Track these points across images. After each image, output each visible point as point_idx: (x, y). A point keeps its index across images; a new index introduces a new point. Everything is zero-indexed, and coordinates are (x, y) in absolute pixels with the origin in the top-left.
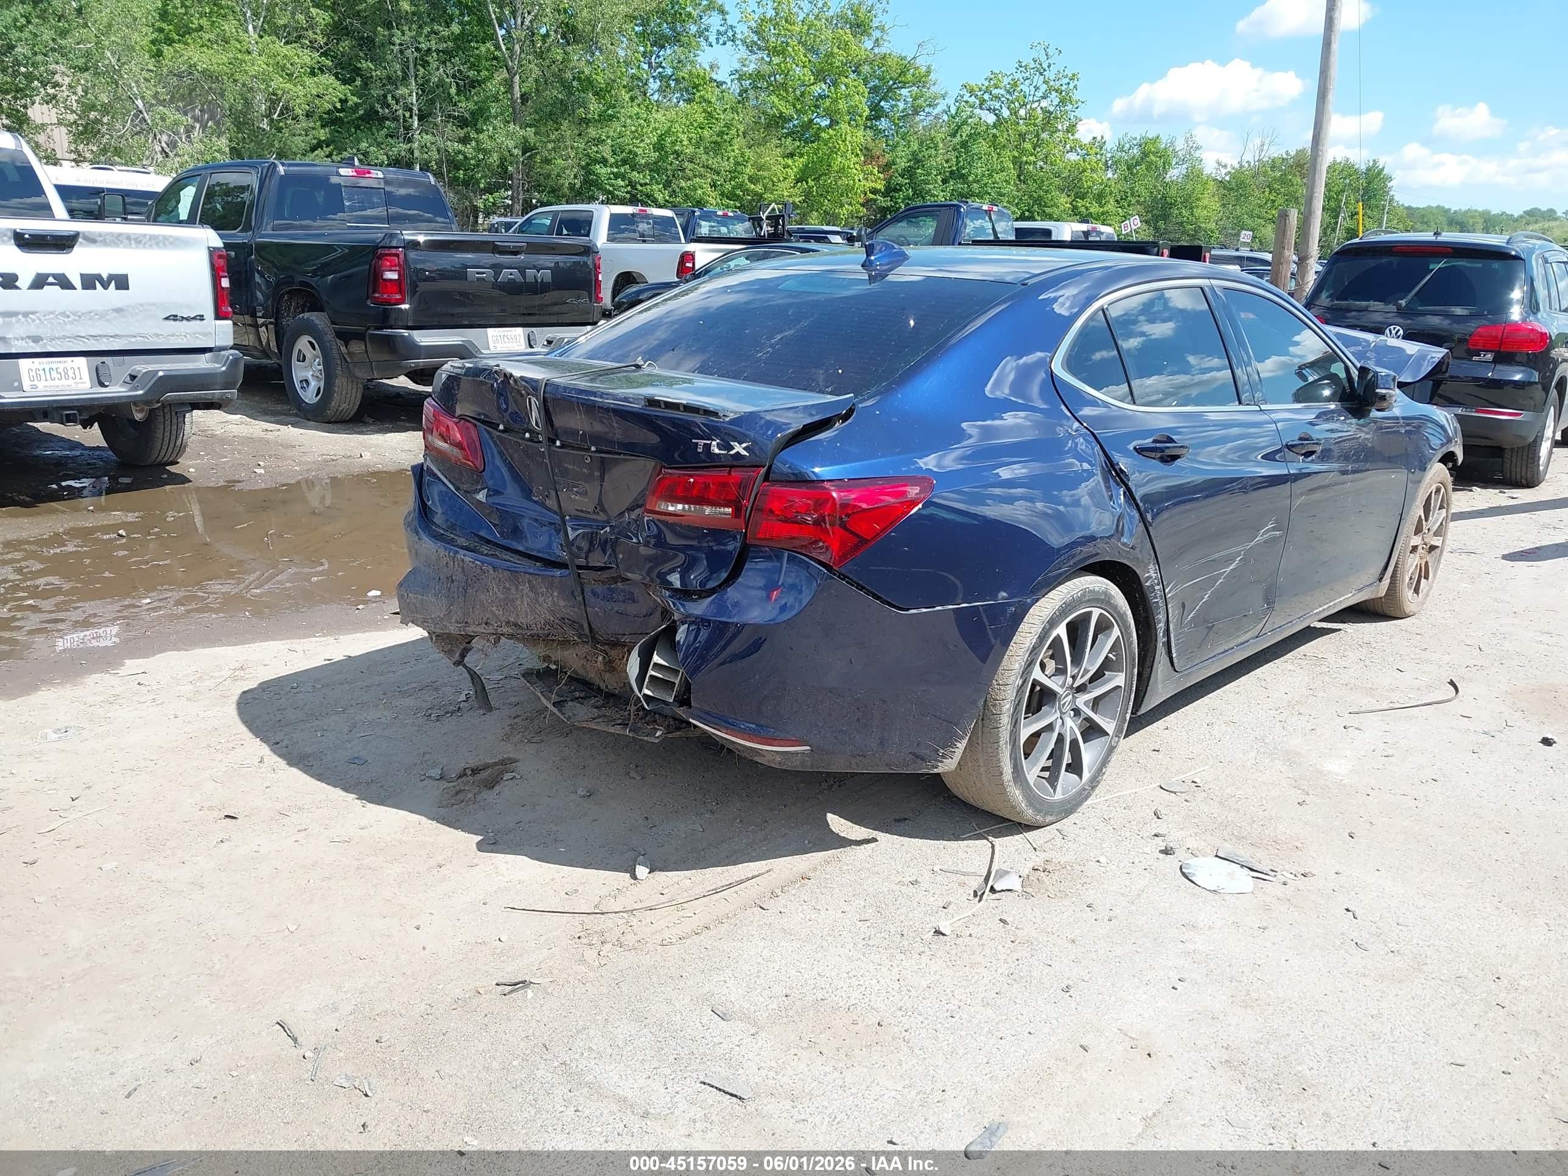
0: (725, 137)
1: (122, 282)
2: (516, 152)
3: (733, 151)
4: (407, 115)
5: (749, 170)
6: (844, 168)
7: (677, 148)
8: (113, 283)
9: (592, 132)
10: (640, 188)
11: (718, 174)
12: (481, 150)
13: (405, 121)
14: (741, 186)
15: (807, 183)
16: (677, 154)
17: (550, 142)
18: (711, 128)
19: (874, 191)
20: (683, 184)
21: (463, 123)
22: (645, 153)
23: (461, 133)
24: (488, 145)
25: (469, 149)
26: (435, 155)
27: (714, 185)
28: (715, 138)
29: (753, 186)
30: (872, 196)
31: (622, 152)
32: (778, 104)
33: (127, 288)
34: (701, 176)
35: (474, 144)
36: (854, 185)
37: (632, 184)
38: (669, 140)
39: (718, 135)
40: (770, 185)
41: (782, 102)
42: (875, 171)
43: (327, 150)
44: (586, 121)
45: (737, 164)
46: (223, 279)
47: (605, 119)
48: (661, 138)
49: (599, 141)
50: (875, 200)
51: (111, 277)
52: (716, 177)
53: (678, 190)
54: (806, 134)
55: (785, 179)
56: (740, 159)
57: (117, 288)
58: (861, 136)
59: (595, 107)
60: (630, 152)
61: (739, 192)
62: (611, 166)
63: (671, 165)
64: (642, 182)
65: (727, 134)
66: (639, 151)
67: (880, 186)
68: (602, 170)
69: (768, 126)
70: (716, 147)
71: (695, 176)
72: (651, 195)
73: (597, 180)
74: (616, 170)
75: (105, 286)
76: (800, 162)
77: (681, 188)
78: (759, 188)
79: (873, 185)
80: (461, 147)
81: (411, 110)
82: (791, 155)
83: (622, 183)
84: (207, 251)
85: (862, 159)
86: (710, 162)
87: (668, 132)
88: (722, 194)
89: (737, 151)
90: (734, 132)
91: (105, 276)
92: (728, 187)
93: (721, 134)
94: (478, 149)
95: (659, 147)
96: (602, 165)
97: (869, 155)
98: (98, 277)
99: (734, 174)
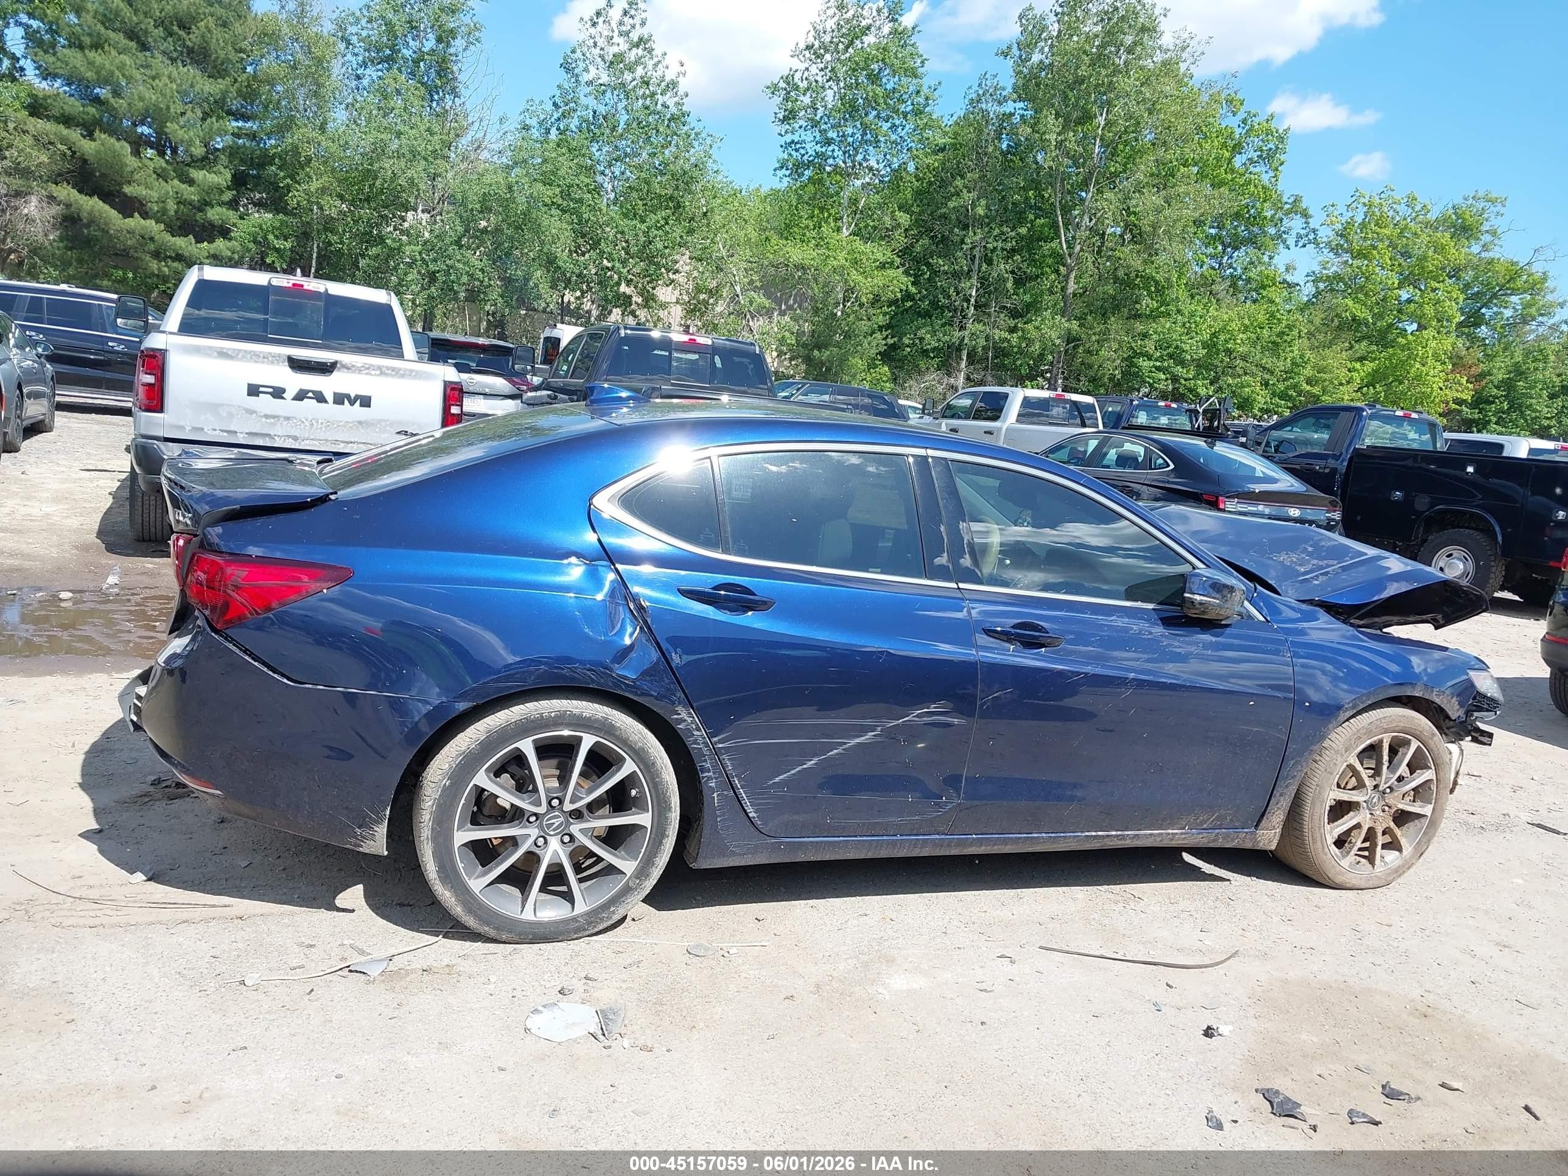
0: (1286, 337)
1: (366, 402)
2: (1058, 342)
3: (1292, 351)
4: (965, 305)
5: (1308, 372)
6: (1420, 376)
7: (1229, 346)
8: (358, 401)
9: (1139, 327)
10: (1183, 382)
11: (1272, 373)
12: (1025, 338)
13: (962, 310)
14: (1295, 387)
15: (1375, 388)
16: (1229, 352)
17: (1094, 334)
18: (1270, 328)
19: (1460, 402)
20: (1230, 381)
21: (1015, 314)
22: (1193, 348)
23: (1012, 323)
24: (1034, 334)
25: (1014, 339)
26: (982, 342)
27: (1266, 384)
28: (1274, 338)
29: (1308, 388)
30: (1454, 406)
31: (1169, 347)
32: (1353, 308)
33: (369, 406)
34: (1253, 375)
35: (1020, 333)
36: (1431, 393)
37: (1175, 379)
38: (1222, 337)
39: (1278, 336)
40: (1330, 388)
41: (1356, 305)
42: (1464, 381)
43: (885, 333)
44: (1137, 316)
45: (1294, 364)
46: (452, 407)
47: (1154, 316)
48: (1214, 335)
49: (1145, 336)
50: (1460, 412)
51: (357, 397)
52: (1267, 376)
53: (1225, 386)
54: (1383, 338)
55: (1348, 382)
56: (1299, 361)
57: (361, 405)
58: (1450, 342)
59: (1147, 303)
60: (1177, 347)
61: (1291, 392)
62: (1156, 360)
63: (1221, 362)
64: (1185, 376)
65: (1288, 335)
66: (1187, 347)
67: (1467, 396)
68: (1144, 364)
69: (1339, 328)
70: (1274, 347)
71: (1246, 374)
72: (1194, 390)
73: (1138, 372)
74: (1158, 364)
75: (352, 403)
76: (1370, 366)
77: (1229, 385)
78: (1316, 390)
79: (1459, 395)
80: (1007, 335)
81: (968, 301)
82: (1361, 359)
83: (1163, 377)
84: (443, 383)
85: (1450, 367)
86: (1264, 362)
87: (1223, 329)
88: (1274, 394)
89: (1296, 352)
90: (1295, 332)
91: (353, 396)
92: (1281, 386)
93: (1281, 334)
94: (1023, 338)
95: (1210, 346)
96: (1146, 358)
97: (1458, 363)
98: (348, 396)
99: (1289, 373)
